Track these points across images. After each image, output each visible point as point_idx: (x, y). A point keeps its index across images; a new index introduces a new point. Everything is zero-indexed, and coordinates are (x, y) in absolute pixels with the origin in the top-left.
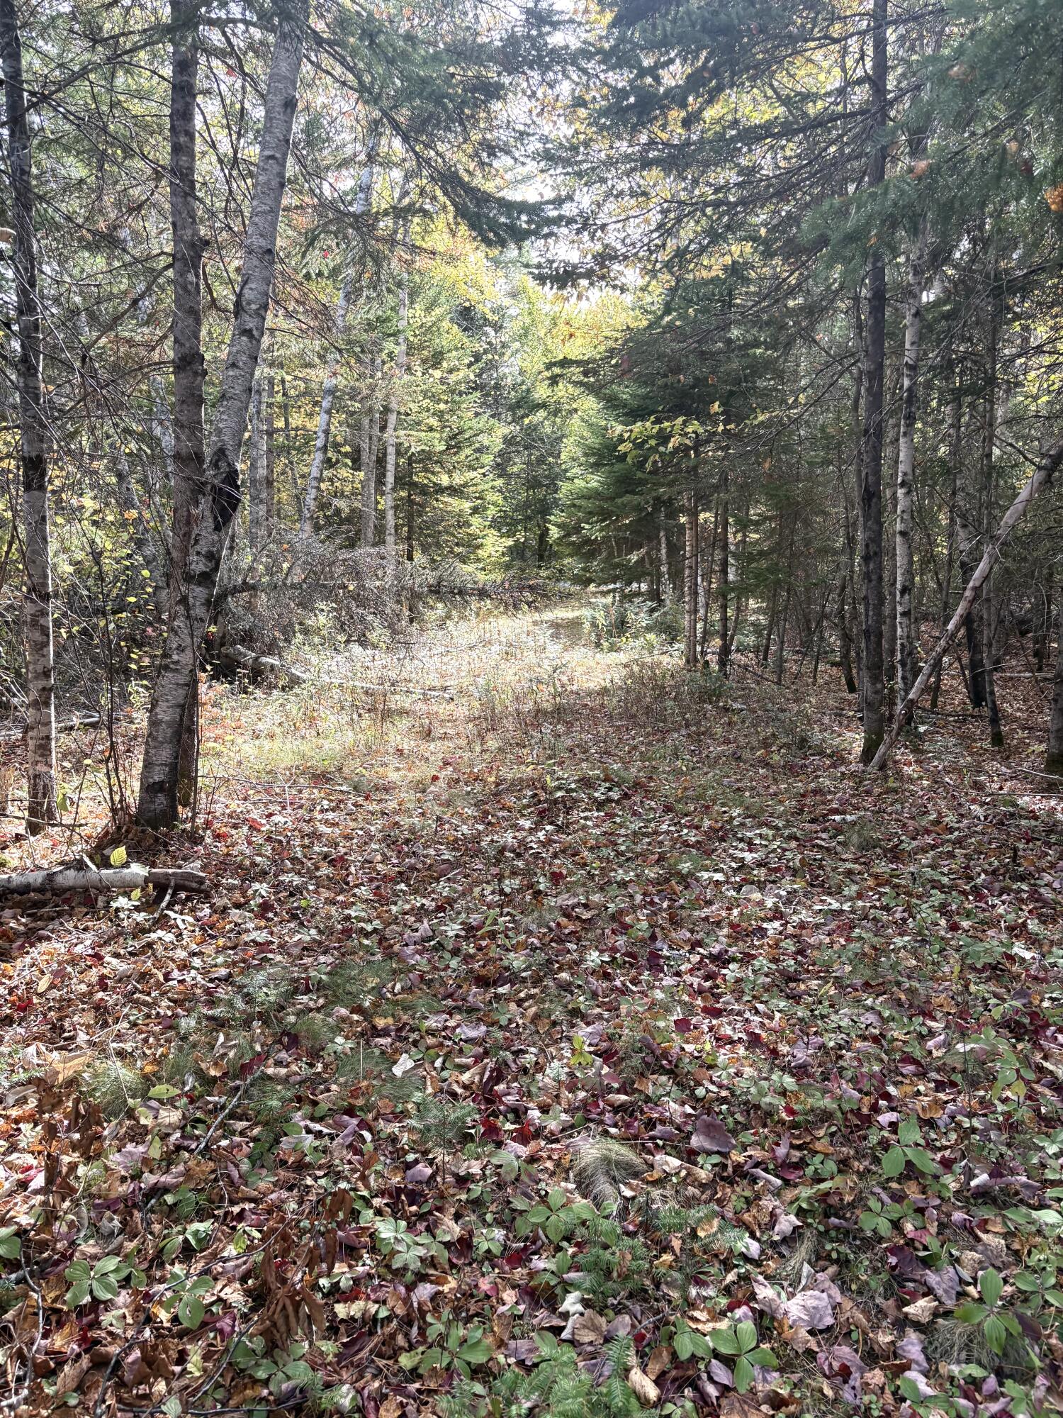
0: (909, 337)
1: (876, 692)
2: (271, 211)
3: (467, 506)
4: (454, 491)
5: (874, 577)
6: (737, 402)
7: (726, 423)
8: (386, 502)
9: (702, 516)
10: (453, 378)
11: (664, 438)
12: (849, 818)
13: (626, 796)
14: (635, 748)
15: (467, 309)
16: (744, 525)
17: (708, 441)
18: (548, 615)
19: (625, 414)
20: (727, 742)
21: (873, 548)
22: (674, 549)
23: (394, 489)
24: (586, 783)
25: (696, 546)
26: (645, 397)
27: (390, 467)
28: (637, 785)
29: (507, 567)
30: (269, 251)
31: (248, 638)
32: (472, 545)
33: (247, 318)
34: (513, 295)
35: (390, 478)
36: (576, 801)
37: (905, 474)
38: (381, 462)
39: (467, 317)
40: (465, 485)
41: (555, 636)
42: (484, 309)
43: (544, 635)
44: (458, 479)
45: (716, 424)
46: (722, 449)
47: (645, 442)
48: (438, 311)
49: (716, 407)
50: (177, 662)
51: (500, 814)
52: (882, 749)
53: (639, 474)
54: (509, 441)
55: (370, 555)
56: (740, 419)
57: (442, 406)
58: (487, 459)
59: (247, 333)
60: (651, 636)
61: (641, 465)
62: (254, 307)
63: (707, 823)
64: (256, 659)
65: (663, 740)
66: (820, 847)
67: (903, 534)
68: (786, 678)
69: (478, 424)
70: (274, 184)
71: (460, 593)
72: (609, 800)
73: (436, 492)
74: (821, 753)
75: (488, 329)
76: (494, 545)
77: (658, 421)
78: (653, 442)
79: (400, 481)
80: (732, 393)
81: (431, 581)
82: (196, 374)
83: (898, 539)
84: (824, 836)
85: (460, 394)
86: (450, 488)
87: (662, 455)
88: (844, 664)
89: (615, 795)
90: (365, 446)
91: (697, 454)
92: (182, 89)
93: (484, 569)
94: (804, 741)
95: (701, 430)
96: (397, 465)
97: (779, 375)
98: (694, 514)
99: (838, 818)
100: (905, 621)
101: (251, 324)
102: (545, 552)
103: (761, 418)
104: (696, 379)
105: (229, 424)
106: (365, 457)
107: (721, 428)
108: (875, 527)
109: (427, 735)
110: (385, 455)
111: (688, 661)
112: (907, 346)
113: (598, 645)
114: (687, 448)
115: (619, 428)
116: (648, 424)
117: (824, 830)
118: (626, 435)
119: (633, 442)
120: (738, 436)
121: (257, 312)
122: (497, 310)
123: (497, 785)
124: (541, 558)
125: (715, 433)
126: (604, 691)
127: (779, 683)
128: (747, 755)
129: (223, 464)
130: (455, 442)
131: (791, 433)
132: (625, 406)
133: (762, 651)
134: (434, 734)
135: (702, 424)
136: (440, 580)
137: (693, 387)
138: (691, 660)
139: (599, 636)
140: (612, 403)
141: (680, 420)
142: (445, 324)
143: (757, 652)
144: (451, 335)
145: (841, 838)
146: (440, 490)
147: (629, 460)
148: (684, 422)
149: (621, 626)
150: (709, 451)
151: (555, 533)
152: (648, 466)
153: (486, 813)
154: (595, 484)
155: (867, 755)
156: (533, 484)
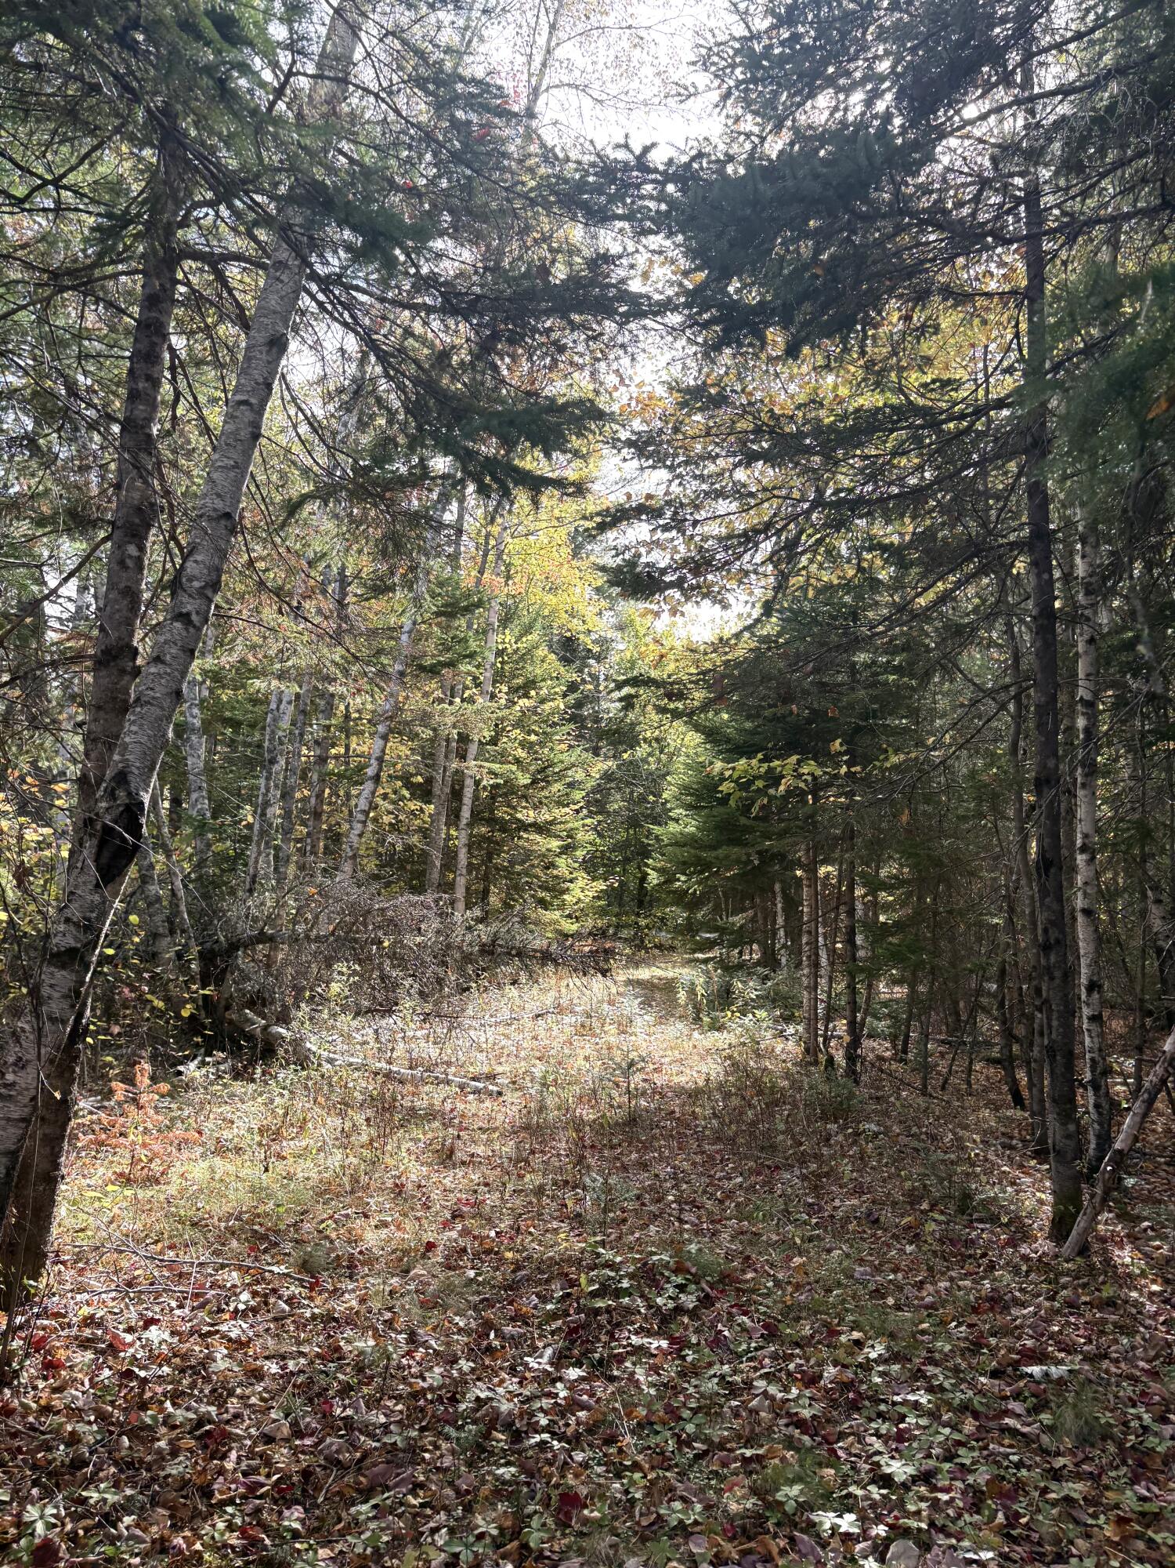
0: (1082, 669)
1: (1068, 1137)
2: (236, 466)
3: (555, 844)
4: (542, 829)
5: (1057, 974)
6: (865, 740)
7: (849, 764)
8: (460, 838)
9: (823, 871)
10: (547, 706)
11: (774, 779)
12: (1055, 1371)
13: (706, 1301)
14: (729, 1195)
15: (569, 639)
16: (875, 885)
17: (829, 785)
18: (644, 973)
19: (728, 751)
20: (858, 1191)
21: (1054, 934)
22: (792, 905)
23: (470, 825)
24: (649, 1276)
25: (814, 908)
26: (753, 732)
27: (467, 800)
28: (726, 1280)
29: (603, 912)
30: (228, 516)
31: (258, 1001)
32: (557, 889)
33: (185, 599)
34: (621, 628)
35: (466, 813)
36: (629, 1311)
37: (1086, 836)
38: (457, 794)
39: (569, 649)
40: (552, 823)
41: (646, 1003)
42: (587, 641)
43: (631, 1005)
44: (545, 816)
45: (838, 765)
46: (846, 794)
47: (750, 782)
48: (533, 637)
49: (837, 745)
50: (13, 1084)
51: (508, 1329)
52: (1081, 1222)
53: (743, 821)
54: (607, 776)
55: (413, 905)
56: (866, 761)
57: (533, 738)
58: (578, 795)
59: (184, 618)
60: (761, 1014)
61: (746, 809)
62: (196, 584)
63: (830, 1371)
64: (265, 1028)
65: (769, 1184)
66: (1014, 1432)
67: (1087, 912)
68: (935, 1082)
69: (568, 758)
70: (244, 434)
71: (519, 954)
72: (679, 1310)
73: (519, 829)
74: (994, 1219)
75: (592, 661)
76: (583, 890)
77: (767, 759)
78: (760, 784)
79: (476, 817)
80: (858, 730)
81: (484, 938)
82: (123, 672)
83: (1080, 918)
84: (1015, 1406)
85: (555, 724)
86: (534, 825)
87: (771, 798)
88: (1006, 1063)
89: (689, 1301)
90: (439, 778)
91: (816, 799)
92: (148, 326)
93: (569, 916)
94: (967, 1196)
95: (818, 772)
96: (476, 797)
97: (914, 713)
98: (812, 870)
99: (1036, 1370)
100: (1094, 1027)
101: (190, 606)
102: (643, 899)
103: (895, 759)
104: (814, 711)
105: (139, 738)
106: (436, 790)
107: (844, 769)
108: (1055, 906)
109: (446, 1157)
110: (462, 787)
111: (807, 1050)
112: (1081, 675)
113: (697, 1019)
114: (803, 794)
115: (719, 765)
116: (754, 762)
117: (1017, 1396)
118: (727, 774)
119: (736, 782)
120: (866, 782)
121: (201, 592)
122: (603, 642)
123: (518, 1267)
124: (641, 904)
125: (836, 776)
126: (694, 1095)
127: (924, 1092)
128: (886, 1215)
129: (121, 794)
130: (543, 776)
131: (930, 780)
132: (728, 741)
133: (899, 1039)
134: (459, 1155)
135: (820, 765)
136: (495, 937)
137: (809, 722)
138: (811, 1050)
139: (698, 1010)
140: (712, 735)
141: (794, 758)
142: (542, 651)
143: (893, 1038)
144: (546, 663)
145: (1046, 1417)
146: (524, 827)
147: (732, 803)
148: (799, 762)
149: (724, 997)
150: (831, 797)
151: (654, 878)
152: (754, 811)
153: (488, 1325)
154: (691, 829)
155: (1060, 1228)
156: (633, 823)
